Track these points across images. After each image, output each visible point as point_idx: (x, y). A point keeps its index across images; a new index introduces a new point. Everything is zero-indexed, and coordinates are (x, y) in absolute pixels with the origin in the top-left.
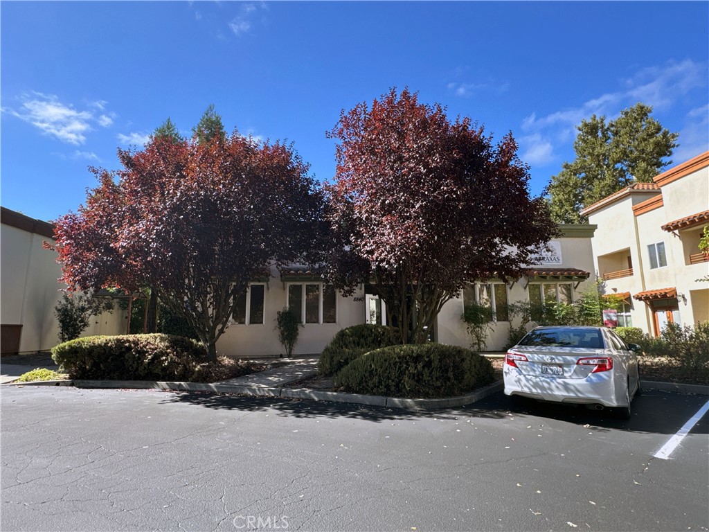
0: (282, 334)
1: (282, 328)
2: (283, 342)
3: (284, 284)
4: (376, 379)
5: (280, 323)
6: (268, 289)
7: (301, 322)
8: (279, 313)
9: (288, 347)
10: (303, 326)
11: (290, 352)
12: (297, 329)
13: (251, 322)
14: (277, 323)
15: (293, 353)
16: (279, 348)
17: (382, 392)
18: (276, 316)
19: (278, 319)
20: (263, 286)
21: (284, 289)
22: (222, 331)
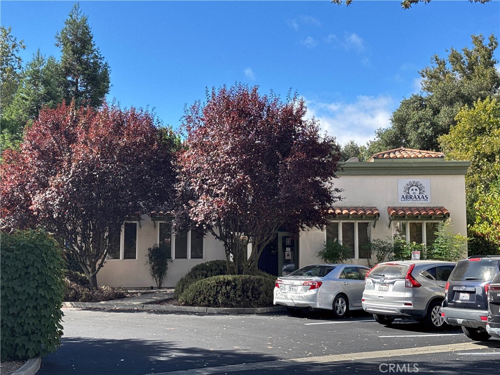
0: (153, 268)
1: (153, 263)
2: (153, 276)
3: (155, 223)
4: (202, 297)
5: (150, 258)
6: (140, 227)
7: (170, 258)
8: (149, 249)
9: (158, 279)
10: (172, 261)
11: (160, 284)
12: (166, 264)
13: (125, 257)
14: (149, 258)
15: (162, 286)
16: (150, 281)
17: (206, 305)
18: (147, 252)
19: (149, 255)
20: (136, 224)
21: (155, 227)
22: (101, 265)
